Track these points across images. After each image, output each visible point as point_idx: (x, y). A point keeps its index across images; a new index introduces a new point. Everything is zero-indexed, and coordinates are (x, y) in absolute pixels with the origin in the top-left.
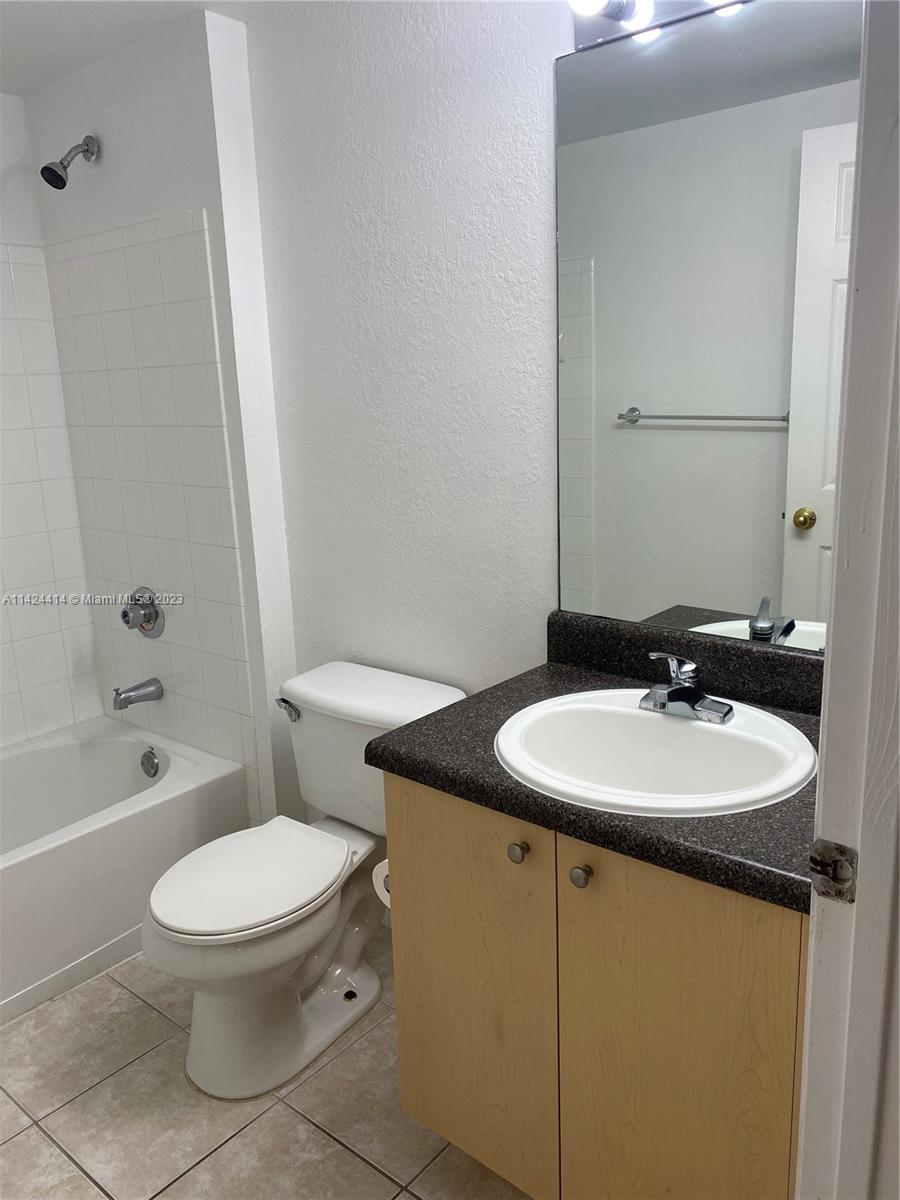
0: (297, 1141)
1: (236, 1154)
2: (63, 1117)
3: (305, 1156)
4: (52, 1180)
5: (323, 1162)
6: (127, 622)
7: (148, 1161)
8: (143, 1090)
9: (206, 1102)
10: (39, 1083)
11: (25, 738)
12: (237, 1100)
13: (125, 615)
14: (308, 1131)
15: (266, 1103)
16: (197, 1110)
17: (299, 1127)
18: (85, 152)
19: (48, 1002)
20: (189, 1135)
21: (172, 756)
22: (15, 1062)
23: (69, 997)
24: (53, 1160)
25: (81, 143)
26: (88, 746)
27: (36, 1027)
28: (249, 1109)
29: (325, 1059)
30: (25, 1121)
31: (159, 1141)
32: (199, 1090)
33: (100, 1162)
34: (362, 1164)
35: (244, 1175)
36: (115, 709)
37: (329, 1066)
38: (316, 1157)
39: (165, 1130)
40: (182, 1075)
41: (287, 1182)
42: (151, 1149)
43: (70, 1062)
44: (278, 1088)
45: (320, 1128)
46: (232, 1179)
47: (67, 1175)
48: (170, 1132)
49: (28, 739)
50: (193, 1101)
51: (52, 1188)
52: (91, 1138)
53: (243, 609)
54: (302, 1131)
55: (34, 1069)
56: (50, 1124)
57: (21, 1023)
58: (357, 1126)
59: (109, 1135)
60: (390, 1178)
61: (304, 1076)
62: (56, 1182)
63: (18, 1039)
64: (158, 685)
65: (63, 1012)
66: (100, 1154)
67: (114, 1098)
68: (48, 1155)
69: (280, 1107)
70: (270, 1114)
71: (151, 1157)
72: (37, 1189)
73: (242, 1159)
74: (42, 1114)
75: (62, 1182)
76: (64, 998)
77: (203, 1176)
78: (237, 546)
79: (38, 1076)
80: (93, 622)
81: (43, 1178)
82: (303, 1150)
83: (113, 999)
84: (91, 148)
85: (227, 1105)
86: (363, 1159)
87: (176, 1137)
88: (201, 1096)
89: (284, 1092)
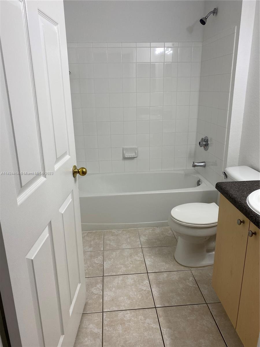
0: (189, 280)
1: (175, 275)
2: (147, 249)
3: (188, 284)
4: (138, 259)
5: (191, 287)
6: (200, 145)
7: (157, 266)
8: (164, 253)
9: (175, 262)
10: (146, 241)
11: (173, 169)
12: (181, 265)
13: (200, 143)
14: (192, 279)
15: (187, 269)
16: (172, 262)
17: (191, 277)
18: (213, 13)
19: (156, 227)
20: (167, 266)
21: (203, 182)
22: (145, 235)
23: (161, 229)
24: (141, 256)
25: (213, 10)
26: (186, 175)
27: (152, 231)
28: (182, 268)
29: (207, 268)
30: (140, 246)
31: (161, 263)
32: (175, 259)
33: (148, 261)
34: (200, 293)
35: (173, 279)
36: (192, 167)
37: (206, 270)
38: (190, 285)
39: (164, 262)
40: (173, 254)
41: (181, 286)
42: (159, 264)
43: (154, 240)
44: (191, 267)
45: (195, 280)
46: (170, 279)
47: (142, 260)
48: (164, 263)
49: (174, 170)
50: (172, 260)
51: (138, 260)
52: (149, 256)
53: (225, 146)
54: (191, 279)
55: (147, 238)
56: (144, 249)
57: (149, 229)
58: (204, 285)
59: (153, 257)
60: (205, 300)
61: (199, 269)
62: (139, 260)
63: (147, 231)
64: (205, 164)
65: (158, 230)
66: (149, 259)
67: (158, 251)
68: (140, 254)
69: (190, 271)
70: (186, 271)
71: (158, 265)
72: (135, 259)
73: (175, 276)
74: (143, 247)
75: (140, 260)
76: (160, 228)
77: (165, 275)
78: (227, 127)
79: (147, 240)
80: (196, 144)
81: (137, 258)
82: (189, 282)
83: (169, 233)
84: (215, 12)
85: (178, 264)
86: (201, 292)
87: (165, 265)
88: (174, 260)
89: (193, 269)
